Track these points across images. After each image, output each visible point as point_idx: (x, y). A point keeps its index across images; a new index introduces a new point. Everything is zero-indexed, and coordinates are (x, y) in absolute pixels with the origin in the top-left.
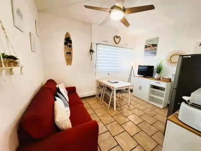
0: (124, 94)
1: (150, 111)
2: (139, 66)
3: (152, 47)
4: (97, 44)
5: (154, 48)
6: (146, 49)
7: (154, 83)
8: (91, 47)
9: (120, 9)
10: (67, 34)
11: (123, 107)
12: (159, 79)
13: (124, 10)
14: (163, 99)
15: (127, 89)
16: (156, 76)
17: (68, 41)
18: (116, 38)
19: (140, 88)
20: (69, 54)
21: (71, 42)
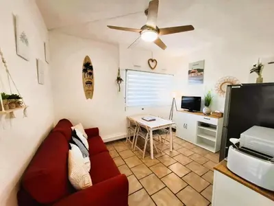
0: (164, 136)
1: (199, 158)
2: (183, 97)
3: (197, 72)
4: (127, 70)
5: (199, 74)
6: (190, 75)
7: (202, 119)
8: (119, 74)
9: (153, 29)
10: (87, 58)
11: (163, 154)
12: (208, 114)
13: (158, 30)
14: (215, 140)
15: (168, 129)
16: (205, 110)
17: (88, 67)
18: (151, 62)
19: (185, 126)
20: (89, 83)
21: (91, 68)
